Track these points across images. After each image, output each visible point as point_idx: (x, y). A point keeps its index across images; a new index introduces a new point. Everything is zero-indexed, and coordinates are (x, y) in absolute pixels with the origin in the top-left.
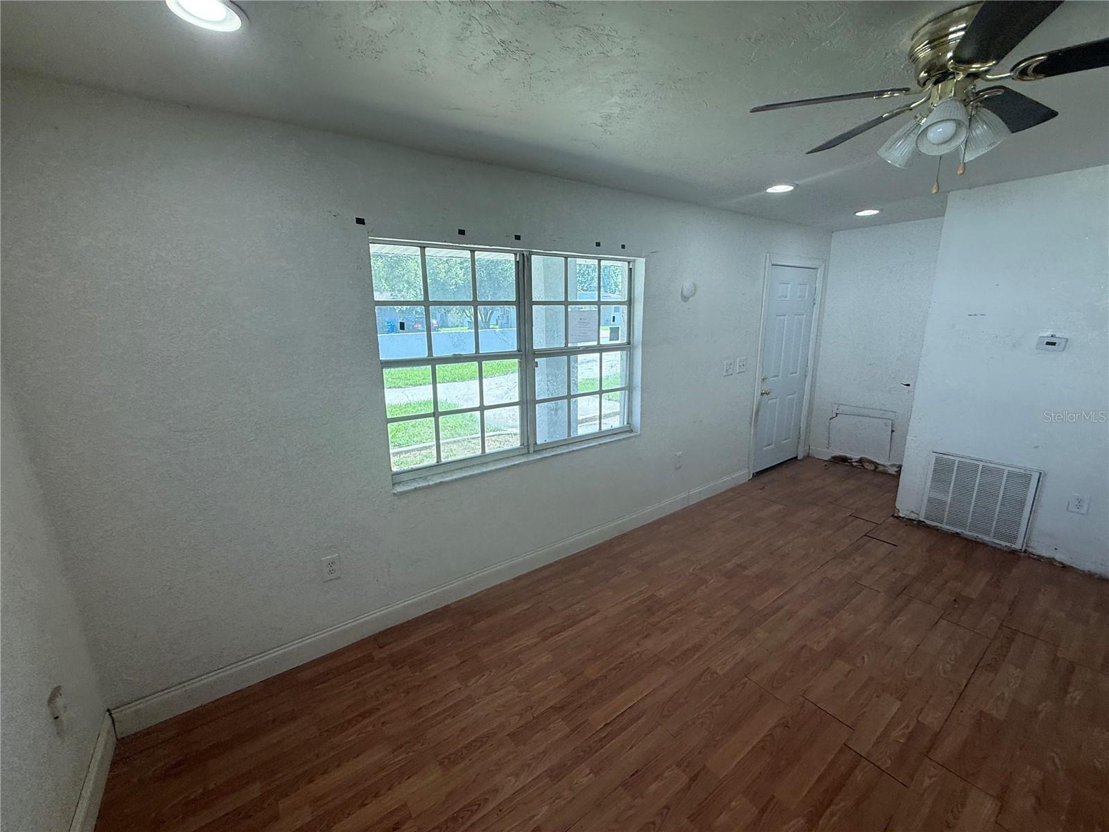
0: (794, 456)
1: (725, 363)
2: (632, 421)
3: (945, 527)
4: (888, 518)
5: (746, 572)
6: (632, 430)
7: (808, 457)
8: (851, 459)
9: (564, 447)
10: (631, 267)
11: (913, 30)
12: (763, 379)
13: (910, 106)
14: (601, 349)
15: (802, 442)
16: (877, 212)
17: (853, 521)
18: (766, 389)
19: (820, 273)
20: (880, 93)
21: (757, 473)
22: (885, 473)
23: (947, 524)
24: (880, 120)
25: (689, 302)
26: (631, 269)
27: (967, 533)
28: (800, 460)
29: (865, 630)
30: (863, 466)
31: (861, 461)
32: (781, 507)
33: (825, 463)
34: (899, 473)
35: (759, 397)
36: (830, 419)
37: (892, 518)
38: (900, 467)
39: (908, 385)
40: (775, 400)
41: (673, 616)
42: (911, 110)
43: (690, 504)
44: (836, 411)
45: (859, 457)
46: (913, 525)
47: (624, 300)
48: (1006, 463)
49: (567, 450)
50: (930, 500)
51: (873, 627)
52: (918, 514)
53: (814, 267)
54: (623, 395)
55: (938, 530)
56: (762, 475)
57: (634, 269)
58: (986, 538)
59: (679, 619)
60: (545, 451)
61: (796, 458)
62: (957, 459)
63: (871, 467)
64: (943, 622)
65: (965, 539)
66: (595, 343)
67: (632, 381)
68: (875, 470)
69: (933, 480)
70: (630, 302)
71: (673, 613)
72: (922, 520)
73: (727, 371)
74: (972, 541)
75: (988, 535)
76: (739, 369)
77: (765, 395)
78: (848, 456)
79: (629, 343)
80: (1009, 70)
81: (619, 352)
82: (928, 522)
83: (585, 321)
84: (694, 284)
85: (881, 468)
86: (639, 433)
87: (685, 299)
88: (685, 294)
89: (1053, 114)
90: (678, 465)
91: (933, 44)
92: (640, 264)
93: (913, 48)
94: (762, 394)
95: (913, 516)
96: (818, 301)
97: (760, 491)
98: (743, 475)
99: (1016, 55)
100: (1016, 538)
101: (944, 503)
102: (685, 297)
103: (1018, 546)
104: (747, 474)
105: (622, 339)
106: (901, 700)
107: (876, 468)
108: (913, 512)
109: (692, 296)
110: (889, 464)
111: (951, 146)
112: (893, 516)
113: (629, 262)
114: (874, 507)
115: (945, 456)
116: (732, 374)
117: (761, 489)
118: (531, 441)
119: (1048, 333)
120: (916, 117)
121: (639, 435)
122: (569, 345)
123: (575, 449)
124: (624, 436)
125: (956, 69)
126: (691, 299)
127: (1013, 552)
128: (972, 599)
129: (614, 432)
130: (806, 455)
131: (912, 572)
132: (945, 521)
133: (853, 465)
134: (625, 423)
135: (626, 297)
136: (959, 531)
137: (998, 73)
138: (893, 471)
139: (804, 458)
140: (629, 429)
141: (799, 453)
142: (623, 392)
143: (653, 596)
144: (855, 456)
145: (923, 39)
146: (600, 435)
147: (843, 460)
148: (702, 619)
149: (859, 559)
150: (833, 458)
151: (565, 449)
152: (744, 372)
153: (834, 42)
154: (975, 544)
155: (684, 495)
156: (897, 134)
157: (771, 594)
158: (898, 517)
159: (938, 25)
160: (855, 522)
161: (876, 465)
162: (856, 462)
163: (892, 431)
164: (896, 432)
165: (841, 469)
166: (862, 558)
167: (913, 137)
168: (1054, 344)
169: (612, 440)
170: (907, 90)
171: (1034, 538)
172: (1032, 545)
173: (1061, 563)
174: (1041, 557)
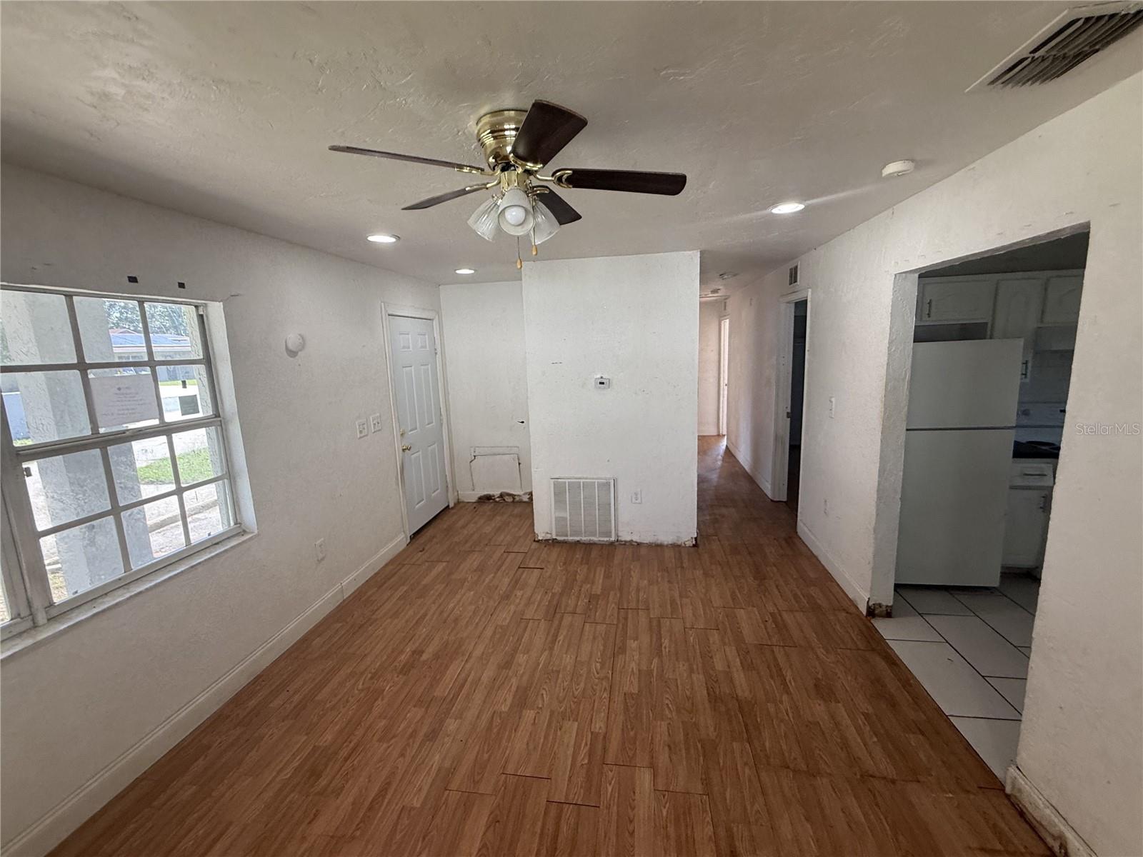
0: (447, 505)
1: (357, 423)
2: (241, 518)
3: (570, 538)
4: (532, 544)
5: (425, 657)
6: (244, 531)
7: (458, 503)
8: (494, 496)
9: (120, 592)
10: (201, 313)
11: (477, 116)
12: (402, 435)
13: (486, 185)
14: (167, 430)
15: (450, 489)
16: (472, 272)
17: (507, 557)
18: (406, 444)
19: (435, 323)
20: (460, 167)
21: (414, 534)
22: (521, 502)
23: (571, 536)
24: (463, 192)
25: (297, 357)
26: (202, 316)
27: (584, 539)
28: (452, 508)
29: (538, 665)
30: (504, 500)
31: (501, 496)
32: (444, 564)
33: (475, 505)
34: (531, 499)
35: (401, 455)
36: (471, 462)
37: (535, 543)
38: (531, 494)
39: (523, 422)
40: (418, 454)
41: (348, 762)
42: (487, 189)
43: (345, 598)
44: (473, 454)
45: (499, 493)
46: (549, 545)
47: (198, 358)
48: (595, 477)
49: (128, 595)
50: (557, 519)
51: (543, 657)
52: (551, 534)
53: (429, 318)
54: (221, 487)
55: (566, 542)
56: (419, 535)
57: (207, 316)
58: (595, 539)
59: (355, 762)
60: (77, 611)
61: (448, 506)
62: (567, 481)
63: (509, 499)
64: (587, 625)
65: (584, 544)
66: (156, 422)
67: (232, 466)
68: (513, 502)
69: (556, 502)
70: (208, 361)
71: (346, 759)
72: (554, 538)
73: (361, 432)
74: (588, 544)
75: (595, 535)
76: (374, 427)
77: (407, 451)
78: (491, 493)
79: (217, 415)
80: (551, 174)
81: (204, 430)
82: (559, 538)
83: (128, 391)
84: (300, 335)
85: (517, 499)
86: (256, 532)
87: (292, 353)
88: (290, 346)
89: (579, 217)
90: (321, 556)
91: (496, 134)
92: (216, 311)
93: (478, 134)
94: (404, 450)
95: (549, 537)
96: (439, 351)
97: (420, 553)
98: (400, 540)
99: (554, 164)
100: (611, 532)
101: (565, 519)
102: (291, 351)
103: (613, 539)
104: (405, 539)
105: (204, 411)
106: (577, 721)
107: (514, 499)
108: (548, 533)
109: (301, 350)
110: (522, 493)
111: (524, 229)
112: (535, 541)
113: (196, 307)
114: (520, 537)
115: (560, 480)
116: (367, 435)
117: (421, 551)
118: (38, 604)
119: (599, 376)
120: (493, 197)
121: (258, 535)
122: (102, 431)
123: (142, 588)
124: (234, 543)
125: (516, 162)
126: (299, 353)
127: (612, 544)
128: (599, 595)
129: (215, 542)
130: (456, 501)
131: (557, 589)
132: (569, 534)
133: (496, 502)
134: (232, 523)
135: (201, 353)
136: (578, 539)
137: (544, 175)
138: (526, 499)
139: (455, 504)
140: (240, 529)
141: (450, 501)
142: (221, 482)
143: (315, 748)
144: (496, 493)
145: (486, 128)
146: (191, 551)
147: (487, 499)
148: (385, 745)
149: (519, 593)
150: (480, 498)
151: (122, 595)
152: (379, 430)
153: (409, 101)
154: (590, 545)
155: (337, 588)
156: (482, 208)
157: (454, 670)
158: (538, 541)
159: (495, 119)
160: (510, 557)
161: (513, 496)
162: (498, 497)
163: (519, 464)
164: (521, 464)
165: (487, 507)
166: (522, 592)
167: (494, 215)
168: (603, 383)
169: (213, 554)
170: (482, 170)
171: (620, 529)
172: (620, 534)
173: (636, 542)
174: (626, 542)
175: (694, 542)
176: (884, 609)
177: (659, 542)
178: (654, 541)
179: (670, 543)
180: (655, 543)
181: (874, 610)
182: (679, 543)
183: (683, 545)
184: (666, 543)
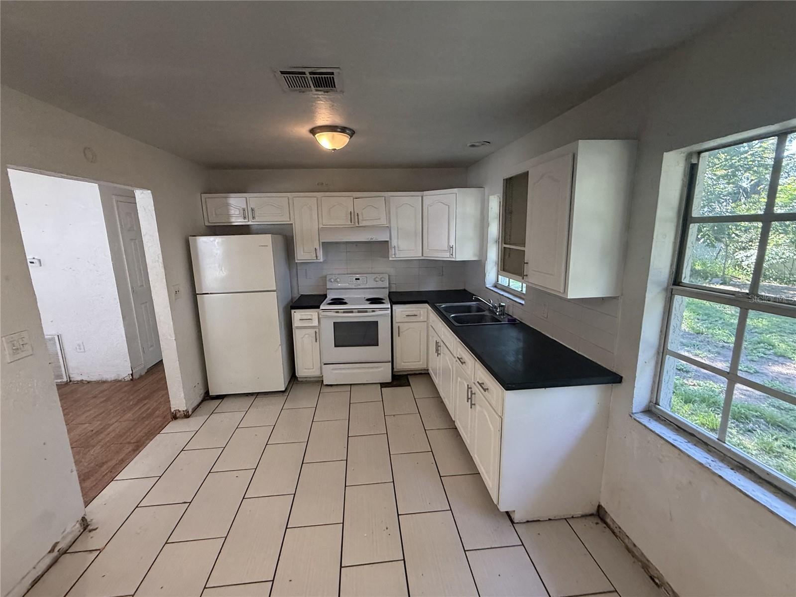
100: (62, 375)
127: (66, 383)
171: (71, 371)
172: (71, 376)
173: (86, 381)
174: (78, 381)
175: (131, 377)
176: (182, 413)
177: (104, 379)
178: (100, 379)
179: (113, 379)
180: (101, 380)
181: (176, 415)
182: (120, 379)
183: (123, 380)
184: (109, 380)
